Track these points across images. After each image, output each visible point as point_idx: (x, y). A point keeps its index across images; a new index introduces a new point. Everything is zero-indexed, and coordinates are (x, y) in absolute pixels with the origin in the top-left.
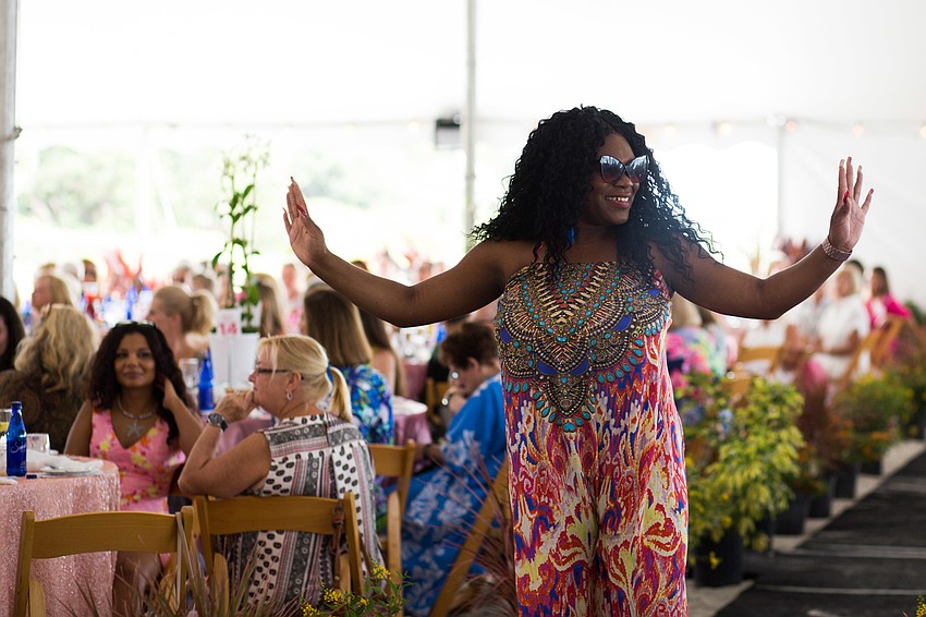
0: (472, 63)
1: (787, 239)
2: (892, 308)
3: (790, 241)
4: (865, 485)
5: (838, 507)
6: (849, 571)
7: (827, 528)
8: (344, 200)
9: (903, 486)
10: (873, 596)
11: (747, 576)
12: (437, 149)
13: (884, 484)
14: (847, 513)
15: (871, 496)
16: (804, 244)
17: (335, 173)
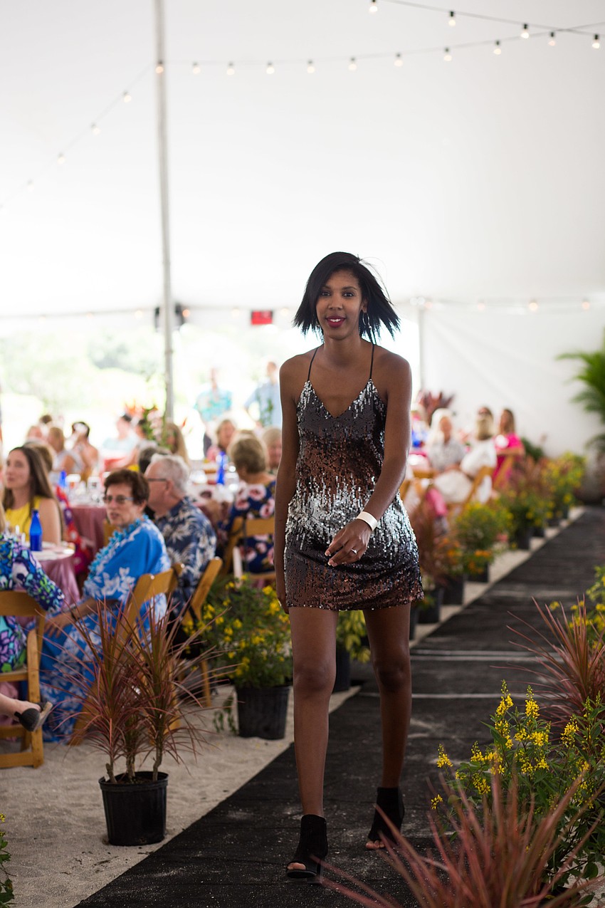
0: (167, 263)
1: (427, 392)
2: (513, 442)
3: (430, 394)
4: (472, 592)
5: (446, 612)
6: (443, 675)
7: (433, 634)
8: (129, 369)
9: (503, 593)
10: (457, 699)
11: (354, 683)
12: (157, 331)
13: (488, 591)
14: (454, 618)
15: (477, 602)
16: (441, 395)
17: (122, 350)
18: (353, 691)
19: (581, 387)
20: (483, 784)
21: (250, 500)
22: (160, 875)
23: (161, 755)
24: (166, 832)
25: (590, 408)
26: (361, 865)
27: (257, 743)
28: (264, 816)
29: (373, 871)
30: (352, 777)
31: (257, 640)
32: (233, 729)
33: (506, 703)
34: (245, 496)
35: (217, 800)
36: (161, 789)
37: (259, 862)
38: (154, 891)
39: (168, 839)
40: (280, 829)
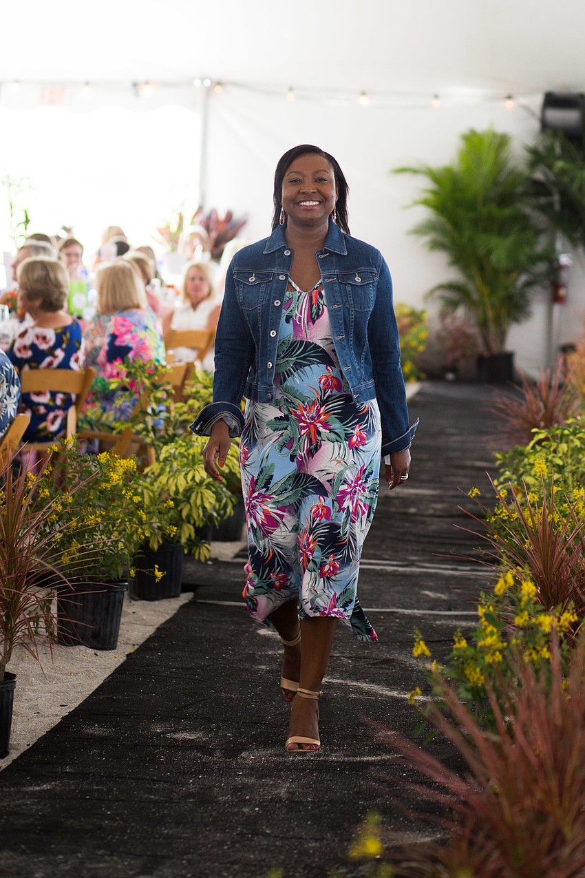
3: (214, 212)
11: (185, 589)
16: (229, 215)
18: (185, 598)
19: (424, 214)
20: (476, 673)
21: (33, 347)
22: (31, 789)
23: (11, 649)
24: (10, 746)
25: (436, 245)
26: (276, 786)
27: (83, 653)
28: (129, 732)
29: (293, 793)
30: (223, 695)
31: (91, 520)
32: (51, 634)
33: (506, 582)
34: (28, 340)
35: (57, 715)
36: (9, 691)
37: (147, 779)
38: (33, 804)
39: (14, 755)
40: (156, 747)
